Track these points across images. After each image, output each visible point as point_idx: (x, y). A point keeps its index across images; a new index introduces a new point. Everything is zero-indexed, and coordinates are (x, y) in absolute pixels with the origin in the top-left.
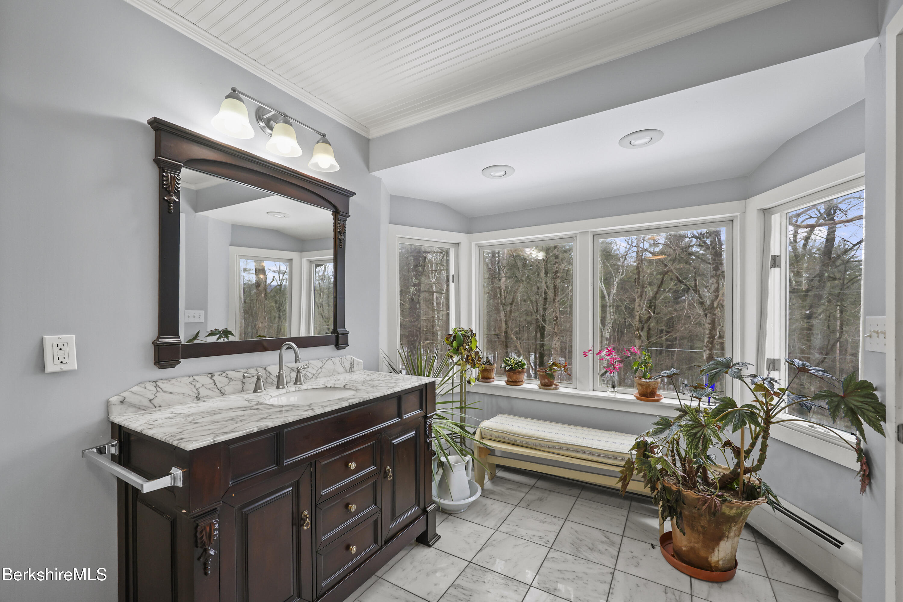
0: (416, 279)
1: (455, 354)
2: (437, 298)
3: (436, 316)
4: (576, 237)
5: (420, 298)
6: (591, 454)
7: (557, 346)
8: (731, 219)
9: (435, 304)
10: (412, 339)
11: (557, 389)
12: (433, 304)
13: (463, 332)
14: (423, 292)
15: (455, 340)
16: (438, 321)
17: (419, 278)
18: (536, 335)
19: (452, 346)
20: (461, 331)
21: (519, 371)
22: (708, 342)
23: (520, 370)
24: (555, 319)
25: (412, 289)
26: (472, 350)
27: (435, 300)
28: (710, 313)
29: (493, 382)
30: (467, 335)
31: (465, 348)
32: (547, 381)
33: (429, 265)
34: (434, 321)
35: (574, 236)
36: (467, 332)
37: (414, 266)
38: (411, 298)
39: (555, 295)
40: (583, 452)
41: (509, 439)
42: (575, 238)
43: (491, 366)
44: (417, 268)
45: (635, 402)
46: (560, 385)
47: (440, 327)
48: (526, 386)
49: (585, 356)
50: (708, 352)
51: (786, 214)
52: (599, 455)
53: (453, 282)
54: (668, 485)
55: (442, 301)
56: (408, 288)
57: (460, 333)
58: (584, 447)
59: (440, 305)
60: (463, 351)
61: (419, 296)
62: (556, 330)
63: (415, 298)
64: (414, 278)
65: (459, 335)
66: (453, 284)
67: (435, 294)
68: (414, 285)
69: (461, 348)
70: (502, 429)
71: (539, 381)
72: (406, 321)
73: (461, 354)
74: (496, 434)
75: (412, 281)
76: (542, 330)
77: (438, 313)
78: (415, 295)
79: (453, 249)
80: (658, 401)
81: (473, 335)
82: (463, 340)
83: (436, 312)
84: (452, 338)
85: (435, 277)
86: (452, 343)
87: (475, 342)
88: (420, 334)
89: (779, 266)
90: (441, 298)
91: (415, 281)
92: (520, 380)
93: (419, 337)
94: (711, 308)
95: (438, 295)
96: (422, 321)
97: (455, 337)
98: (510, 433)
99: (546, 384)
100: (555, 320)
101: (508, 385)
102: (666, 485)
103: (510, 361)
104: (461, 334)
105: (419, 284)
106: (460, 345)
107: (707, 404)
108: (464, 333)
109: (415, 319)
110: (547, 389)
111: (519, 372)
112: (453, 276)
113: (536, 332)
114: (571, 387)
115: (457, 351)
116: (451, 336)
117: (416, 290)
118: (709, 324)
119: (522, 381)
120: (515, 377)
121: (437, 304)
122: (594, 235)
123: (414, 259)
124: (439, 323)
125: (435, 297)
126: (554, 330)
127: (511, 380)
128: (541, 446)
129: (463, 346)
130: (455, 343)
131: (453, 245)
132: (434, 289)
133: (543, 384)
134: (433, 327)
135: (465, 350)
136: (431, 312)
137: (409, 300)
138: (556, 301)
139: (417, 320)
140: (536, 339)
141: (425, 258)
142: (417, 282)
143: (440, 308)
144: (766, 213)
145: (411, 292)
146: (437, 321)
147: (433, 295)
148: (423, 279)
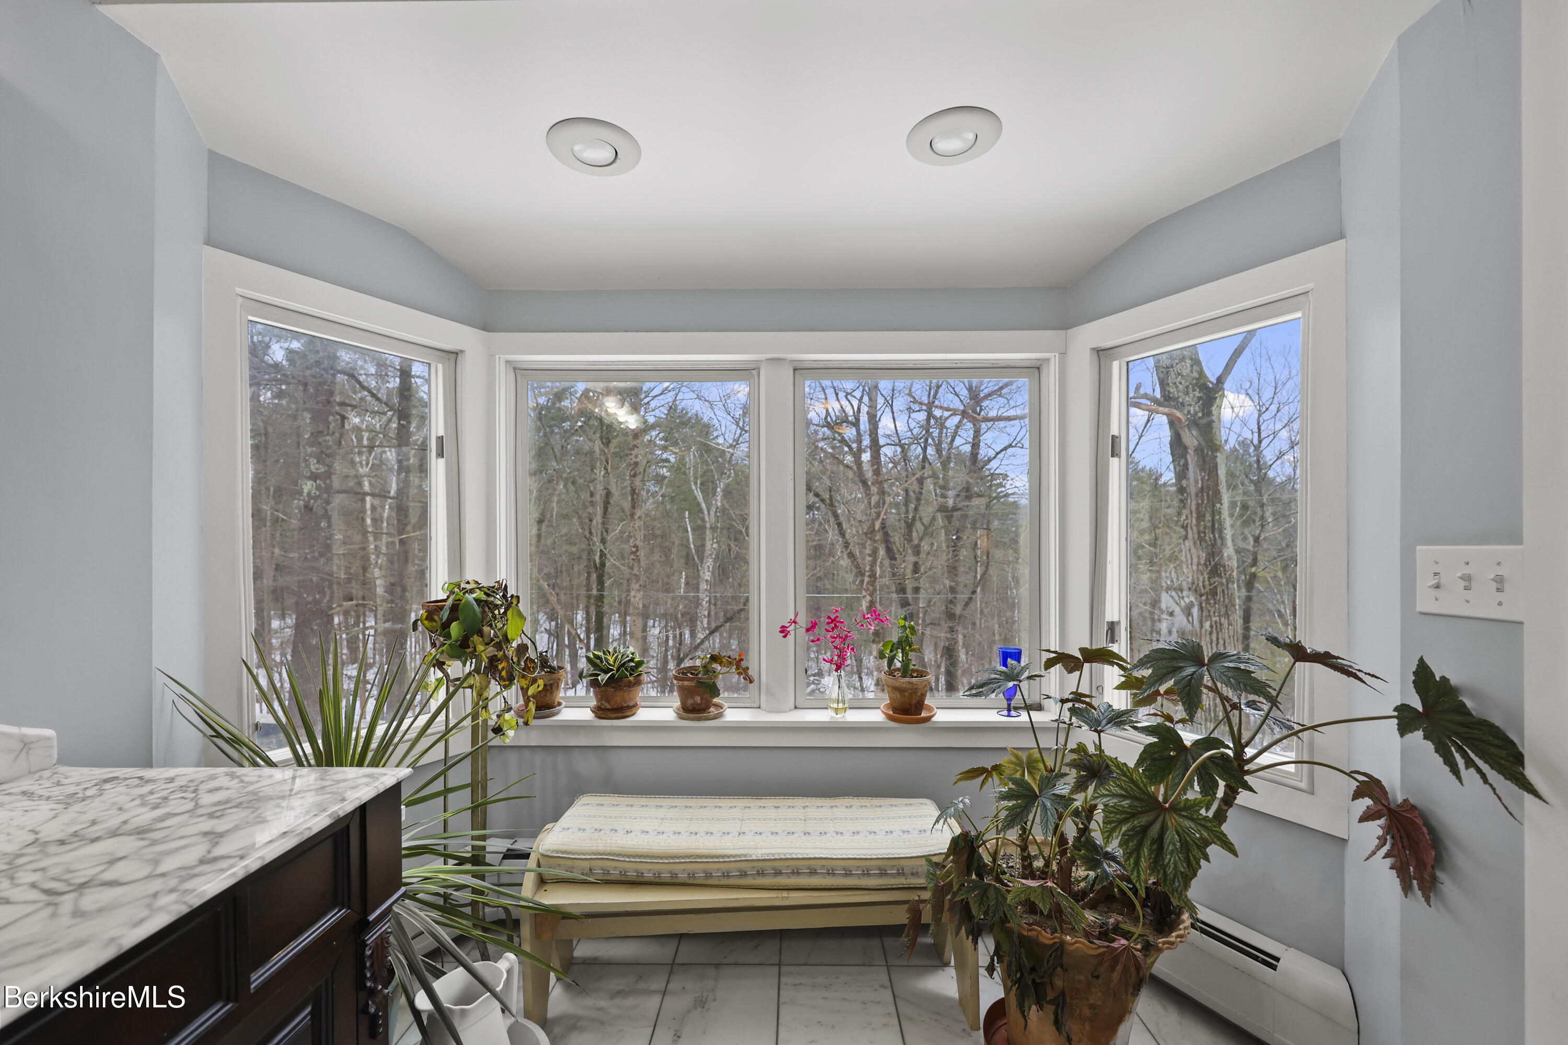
0: (318, 462)
1: (453, 657)
2: (373, 508)
3: (372, 547)
4: (758, 369)
5: (329, 507)
6: (831, 873)
7: (637, 599)
8: (1037, 364)
9: (369, 521)
10: (310, 599)
11: (719, 716)
12: (363, 520)
13: (478, 594)
14: (339, 492)
15: (457, 619)
16: (378, 556)
17: (328, 460)
18: (588, 578)
19: (448, 636)
20: (472, 591)
21: (630, 682)
22: (868, 583)
23: (631, 678)
24: (634, 549)
25: (308, 486)
26: (507, 640)
27: (369, 512)
28: (870, 539)
29: (557, 713)
30: (492, 603)
31: (487, 640)
32: (698, 699)
33: (353, 437)
34: (366, 558)
35: (753, 366)
36: (490, 591)
37: (312, 434)
38: (306, 507)
39: (633, 507)
40: (813, 872)
41: (623, 873)
42: (754, 372)
43: (554, 676)
44: (320, 440)
45: (886, 726)
46: (726, 705)
47: (380, 569)
48: (644, 715)
49: (785, 637)
50: (868, 598)
51: (1128, 363)
52: (848, 873)
53: (440, 454)
54: (1030, 934)
55: (386, 515)
56: (296, 484)
57: (470, 597)
58: (815, 858)
59: (382, 522)
60: (480, 648)
61: (328, 502)
62: (635, 571)
63: (317, 505)
64: (313, 461)
65: (467, 602)
66: (441, 462)
67: (368, 499)
68: (314, 477)
69: (476, 639)
70: (601, 848)
71: (678, 700)
72: (292, 558)
73: (474, 655)
74: (586, 865)
75: (308, 466)
76: (600, 569)
77: (375, 540)
78: (316, 498)
79: (440, 366)
80: (928, 719)
81: (510, 602)
82: (479, 615)
83: (371, 538)
84: (445, 614)
85: (367, 464)
86: (446, 626)
87: (518, 620)
88: (330, 586)
89: (1119, 456)
90: (383, 507)
91: (314, 466)
92: (631, 704)
93: (328, 593)
94: (872, 532)
95: (377, 502)
96: (336, 557)
97: (455, 608)
98: (623, 856)
99: (698, 708)
100: (634, 553)
101: (600, 718)
102: (1025, 933)
103: (607, 660)
104: (476, 600)
105: (328, 474)
106: (474, 629)
107: (1005, 713)
108: (484, 597)
109: (316, 554)
110: (699, 719)
111: (631, 685)
112: (440, 439)
113: (589, 573)
114: (748, 705)
115: (462, 649)
116: (441, 608)
117: (318, 488)
118: (870, 555)
119: (635, 706)
120: (618, 699)
121: (374, 520)
122: (795, 370)
123: (312, 418)
124: (379, 562)
125: (368, 506)
126: (632, 569)
127: (608, 707)
128: (708, 875)
129: (480, 633)
130: (455, 628)
131: (438, 353)
132: (367, 487)
133: (690, 708)
134: (365, 569)
135: (487, 644)
136: (358, 537)
137: (300, 511)
138: (636, 517)
139: (322, 555)
140: (589, 588)
141: (343, 418)
142: (322, 469)
143: (382, 529)
144: (1102, 354)
145: (306, 491)
146: (373, 557)
147: (363, 501)
148: (339, 467)
